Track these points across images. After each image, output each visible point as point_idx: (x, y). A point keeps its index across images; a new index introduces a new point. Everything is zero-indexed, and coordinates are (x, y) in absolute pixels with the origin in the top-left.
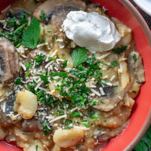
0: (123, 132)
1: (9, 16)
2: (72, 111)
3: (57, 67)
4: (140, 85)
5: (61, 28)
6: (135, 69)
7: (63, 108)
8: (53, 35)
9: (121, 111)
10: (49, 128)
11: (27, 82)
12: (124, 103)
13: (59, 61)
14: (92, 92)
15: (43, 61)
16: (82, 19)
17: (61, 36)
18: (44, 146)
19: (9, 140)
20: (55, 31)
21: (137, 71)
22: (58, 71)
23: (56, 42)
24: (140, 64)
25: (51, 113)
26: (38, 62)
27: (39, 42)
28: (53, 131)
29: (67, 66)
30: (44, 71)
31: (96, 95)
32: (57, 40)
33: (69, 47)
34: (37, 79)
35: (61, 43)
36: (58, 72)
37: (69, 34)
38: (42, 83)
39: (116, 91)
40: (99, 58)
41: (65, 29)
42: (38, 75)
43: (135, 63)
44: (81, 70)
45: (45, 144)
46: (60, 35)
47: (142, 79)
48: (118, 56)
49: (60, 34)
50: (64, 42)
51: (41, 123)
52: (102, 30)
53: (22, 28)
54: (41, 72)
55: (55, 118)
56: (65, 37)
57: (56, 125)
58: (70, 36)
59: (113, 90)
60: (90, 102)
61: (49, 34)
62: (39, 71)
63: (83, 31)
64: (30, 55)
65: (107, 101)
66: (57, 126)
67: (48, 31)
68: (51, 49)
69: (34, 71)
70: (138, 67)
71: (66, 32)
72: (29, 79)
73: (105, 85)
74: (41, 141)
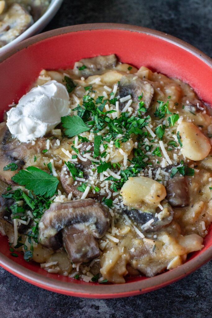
1: (8, 217)
2: (154, 135)
3: (86, 147)
4: (121, 63)
5: (30, 143)
6: (97, 68)
7: (151, 148)
8: (40, 155)
9: (156, 81)
10: (180, 166)
11: (108, 191)
12: (144, 77)
13: (79, 144)
14: (127, 112)
15: (77, 166)
16: (18, 111)
17: (42, 143)
18: (210, 180)
19: (204, 231)
20: (34, 152)
21: (101, 66)
22: (92, 145)
23: (50, 152)
24: (90, 61)
25: (158, 162)
26: (78, 173)
29: (87, 138)
30: (92, 166)
31: (131, 106)
32: (48, 148)
34: (105, 176)
35: (53, 144)
36: (93, 145)
37: (40, 131)
38: (111, 170)
39: (126, 83)
40: (78, 102)
41: (31, 137)
42: (99, 175)
43: (89, 68)
44: (94, 122)
45: (208, 178)
46: (41, 144)
47: (111, 59)
48: (79, 87)
49: (39, 144)
50: (51, 140)
51: (173, 177)
52: (38, 95)
53: (28, 199)
54: (94, 171)
55: (165, 158)
56: (44, 139)
57: (175, 156)
58: (42, 129)
59: (124, 86)
60: (140, 112)
61: (38, 160)
62: (92, 173)
63: (35, 110)
64: (68, 185)
65: (139, 93)
66: (178, 155)
67: (35, 161)
70: (95, 63)
71: (36, 137)
72: (105, 188)
73: (116, 95)
74: (204, 186)
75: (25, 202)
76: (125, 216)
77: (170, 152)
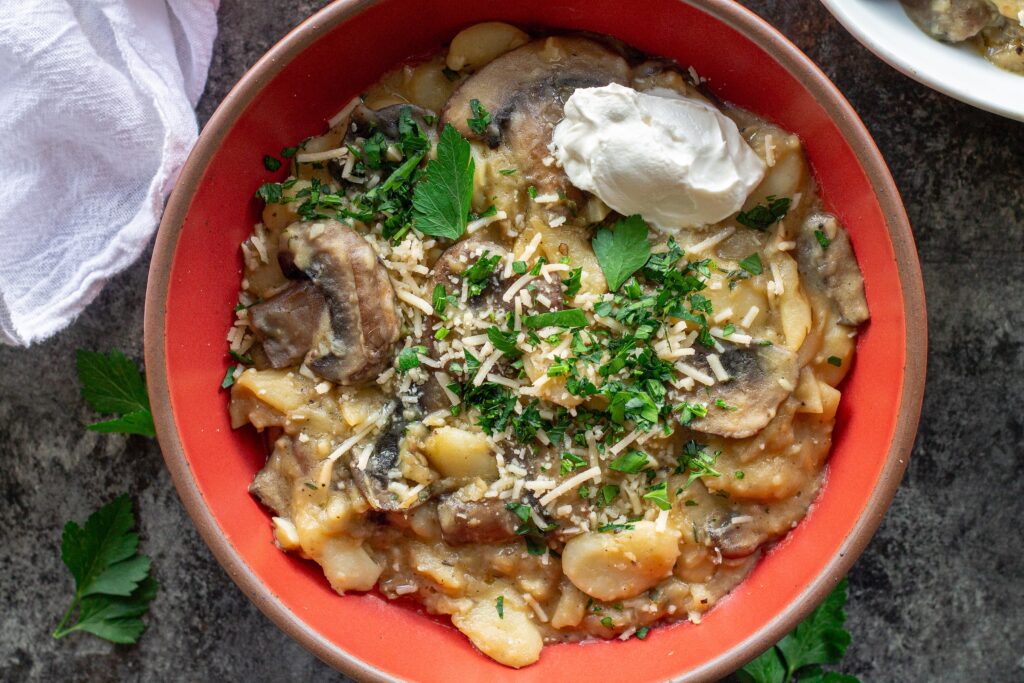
0: (809, 517)
1: (358, 131)
2: (617, 449)
3: (546, 294)
4: (851, 336)
5: (547, 153)
6: (829, 277)
7: (582, 444)
8: (521, 181)
9: (795, 433)
10: (542, 524)
11: (444, 359)
12: (803, 404)
13: (550, 273)
14: (680, 376)
15: (495, 278)
16: (620, 111)
17: (551, 183)
18: (527, 597)
19: (394, 592)
20: (525, 167)
21: (836, 286)
22: (552, 306)
23: (534, 206)
24: (844, 256)
25: (543, 469)
26: (477, 283)
27: (475, 212)
28: (557, 532)
29: (581, 290)
30: (503, 314)
31: (698, 384)
32: (540, 199)
33: (583, 220)
34: (479, 348)
35: (551, 210)
36: (552, 310)
37: (577, 174)
38: (499, 360)
39: (768, 363)
40: (693, 248)
41: (562, 154)
42: (480, 332)
43: (824, 257)
44: (635, 298)
45: (530, 592)
46: (547, 180)
47: (858, 311)
48: (760, 238)
49: (546, 175)
50: (564, 204)
51: (512, 510)
52: (693, 148)
53: (408, 170)
54: (489, 319)
55: (558, 484)
56: (563, 186)
57: (566, 509)
58: (583, 179)
59: (757, 357)
60: (680, 411)
61: (507, 180)
62: (483, 315)
63: (628, 155)
64: (447, 264)
65: (740, 399)
66: (570, 515)
67: (501, 172)
68: (520, 233)
69: (464, 317)
70: (839, 271)
71: (565, 166)
72: (450, 350)
73: (726, 343)
74: (513, 584)
75: (397, 164)
76: (392, 406)
77: (577, 498)
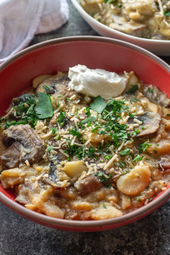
2: (120, 149)
3: (82, 116)
5: (68, 88)
7: (109, 152)
8: (64, 97)
10: (107, 176)
11: (60, 145)
12: (166, 125)
14: (128, 127)
15: (66, 119)
16: (83, 69)
18: (112, 202)
19: (70, 218)
20: (64, 93)
23: (69, 101)
25: (101, 162)
26: (62, 122)
27: (54, 109)
28: (112, 178)
30: (72, 127)
31: (134, 127)
32: (71, 98)
33: (85, 102)
34: (69, 137)
35: (75, 100)
36: (85, 119)
37: (78, 88)
39: (151, 116)
42: (67, 134)
43: (153, 94)
44: (107, 113)
45: (112, 200)
46: (71, 94)
50: (77, 97)
51: (96, 175)
53: (32, 108)
54: (69, 130)
55: (106, 164)
56: (76, 93)
57: (112, 169)
61: (60, 98)
62: (67, 129)
64: (52, 122)
65: (147, 126)
66: (114, 171)
67: (57, 97)
68: (69, 110)
69: (61, 132)
70: (158, 96)
72: (61, 142)
73: (137, 115)
75: (29, 108)
76: (50, 164)
77: (114, 165)
